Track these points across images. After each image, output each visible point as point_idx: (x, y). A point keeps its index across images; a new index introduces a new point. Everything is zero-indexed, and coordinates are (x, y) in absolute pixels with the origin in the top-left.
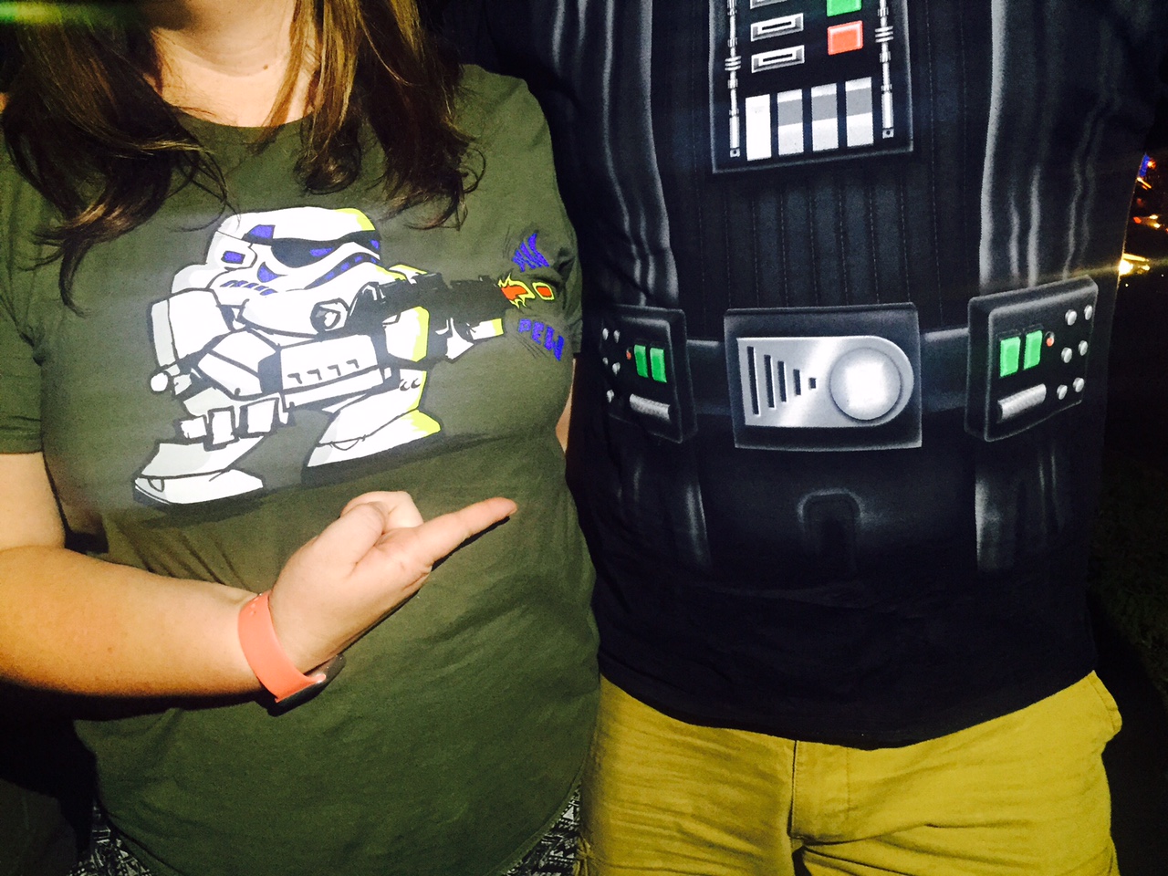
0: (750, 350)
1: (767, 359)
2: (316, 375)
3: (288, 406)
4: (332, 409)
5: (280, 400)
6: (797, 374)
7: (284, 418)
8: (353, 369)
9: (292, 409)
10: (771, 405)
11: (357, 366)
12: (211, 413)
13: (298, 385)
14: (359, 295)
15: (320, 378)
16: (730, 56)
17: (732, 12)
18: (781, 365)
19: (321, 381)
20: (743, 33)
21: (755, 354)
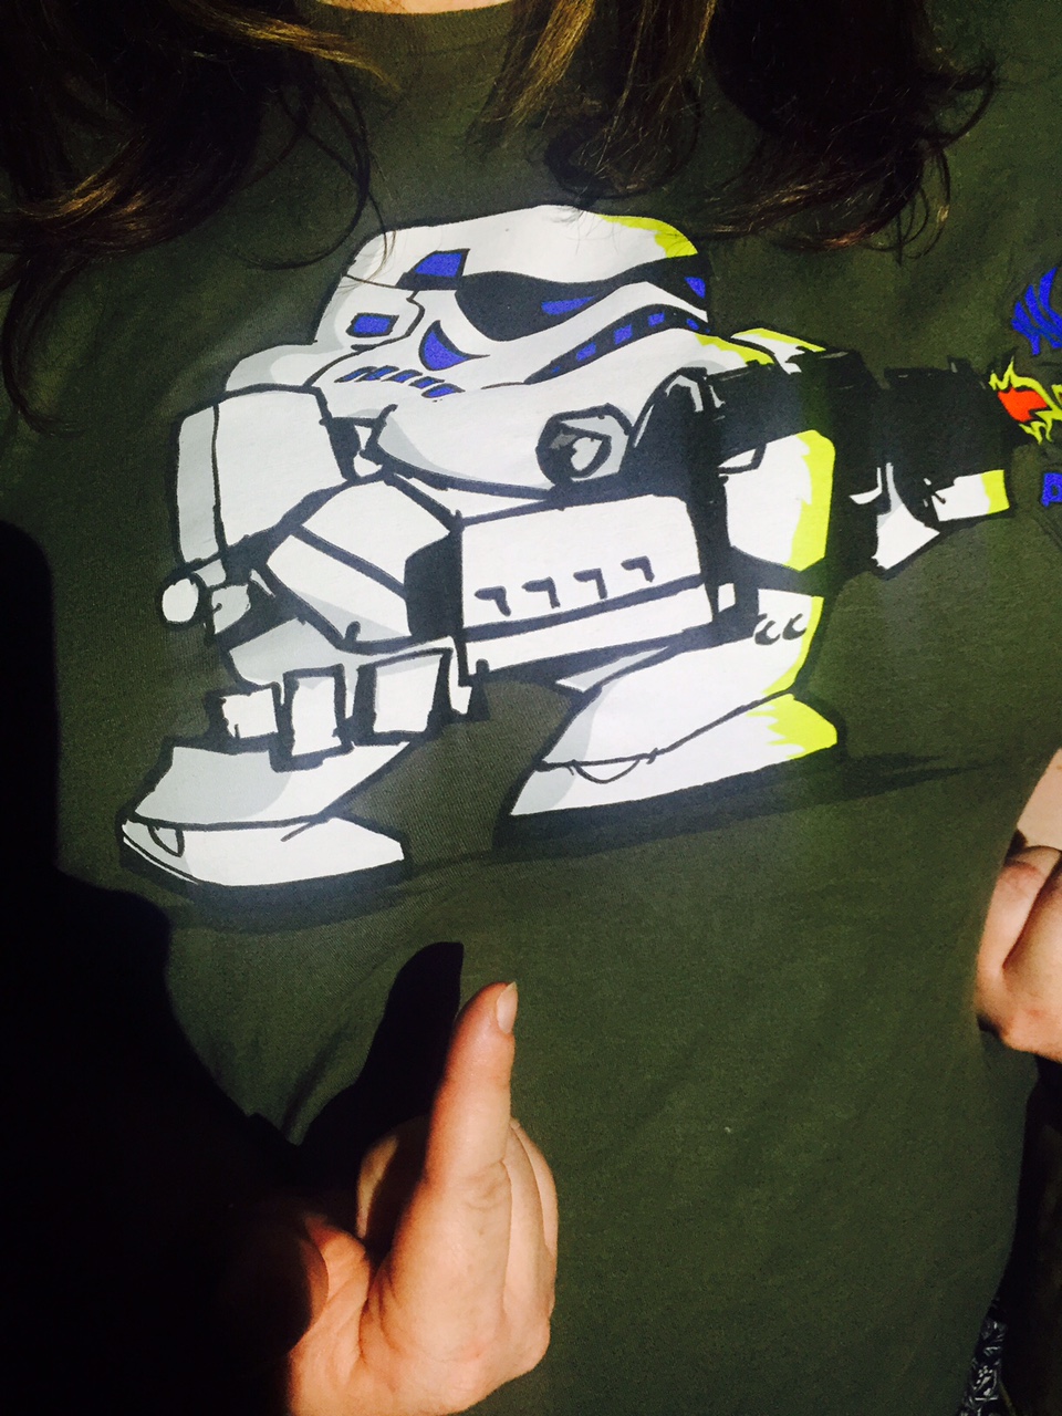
2: (545, 595)
3: (472, 670)
4: (579, 682)
5: (455, 653)
7: (460, 699)
8: (637, 581)
9: (482, 680)
11: (649, 576)
12: (291, 680)
13: (500, 618)
14: (658, 397)
15: (555, 603)
19: (557, 610)
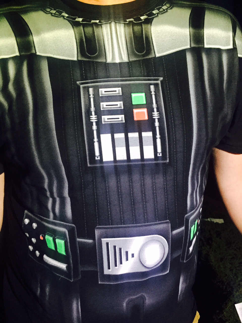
0: (107, 244)
1: (115, 247)
6: (127, 253)
10: (116, 266)
16: (92, 115)
17: (92, 96)
18: (120, 249)
20: (97, 106)
21: (109, 245)
